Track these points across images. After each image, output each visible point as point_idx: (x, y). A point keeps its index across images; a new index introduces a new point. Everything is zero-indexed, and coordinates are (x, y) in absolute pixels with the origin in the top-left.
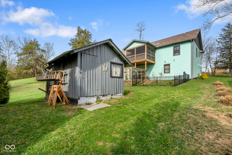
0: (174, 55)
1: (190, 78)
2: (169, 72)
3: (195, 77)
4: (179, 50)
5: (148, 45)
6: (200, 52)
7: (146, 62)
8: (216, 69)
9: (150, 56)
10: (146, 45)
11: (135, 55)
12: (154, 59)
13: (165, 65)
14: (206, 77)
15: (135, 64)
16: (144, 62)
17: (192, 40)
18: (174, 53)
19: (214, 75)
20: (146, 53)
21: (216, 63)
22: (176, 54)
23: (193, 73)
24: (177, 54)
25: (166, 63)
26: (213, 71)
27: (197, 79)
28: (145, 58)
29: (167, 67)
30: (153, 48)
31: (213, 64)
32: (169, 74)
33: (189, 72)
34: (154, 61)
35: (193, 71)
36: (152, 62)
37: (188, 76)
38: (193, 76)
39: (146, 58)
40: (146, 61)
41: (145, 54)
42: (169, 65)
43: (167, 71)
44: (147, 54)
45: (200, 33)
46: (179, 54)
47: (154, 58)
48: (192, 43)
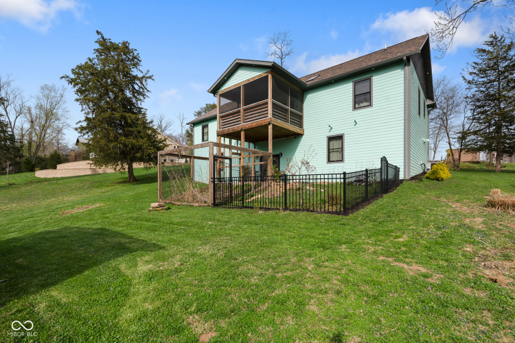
0: (355, 108)
1: (401, 177)
2: (342, 160)
3: (414, 175)
4: (370, 93)
5: (279, 77)
6: (426, 104)
7: (270, 127)
8: (463, 152)
9: (287, 110)
10: (270, 76)
11: (242, 108)
12: (299, 120)
13: (330, 139)
14: (445, 173)
15: (243, 134)
16: (266, 126)
17: (408, 58)
18: (355, 103)
19: (458, 167)
20: (270, 100)
21: (463, 136)
22: (362, 105)
23: (409, 163)
24: (365, 104)
25: (333, 133)
26: (456, 157)
27: (421, 180)
28: (268, 116)
29: (335, 144)
30: (294, 87)
31: (456, 140)
32: (340, 164)
33: (397, 160)
34: (301, 126)
35: (409, 157)
36: (294, 129)
37: (397, 169)
38: (409, 172)
39: (270, 116)
40: (269, 124)
41: (267, 103)
42: (340, 138)
43: (334, 156)
44: (274, 104)
45: (427, 45)
46: (368, 104)
47: (301, 117)
48: (406, 68)
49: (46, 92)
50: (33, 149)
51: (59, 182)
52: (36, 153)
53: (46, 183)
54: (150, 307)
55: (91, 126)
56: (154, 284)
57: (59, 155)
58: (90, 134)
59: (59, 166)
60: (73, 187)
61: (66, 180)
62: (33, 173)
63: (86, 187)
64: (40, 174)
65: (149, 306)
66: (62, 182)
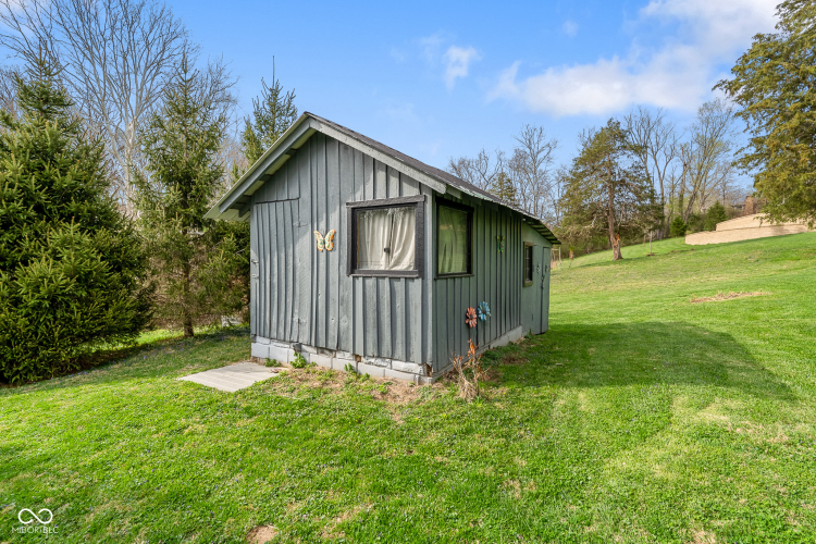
49: (706, 114)
50: (686, 205)
51: (710, 251)
52: (689, 209)
53: (691, 253)
54: (659, 474)
55: (763, 150)
56: (697, 447)
57: (722, 208)
58: (763, 165)
59: (720, 226)
60: (729, 260)
61: (721, 248)
62: (681, 239)
63: (753, 260)
64: (692, 239)
65: (659, 472)
66: (715, 251)
